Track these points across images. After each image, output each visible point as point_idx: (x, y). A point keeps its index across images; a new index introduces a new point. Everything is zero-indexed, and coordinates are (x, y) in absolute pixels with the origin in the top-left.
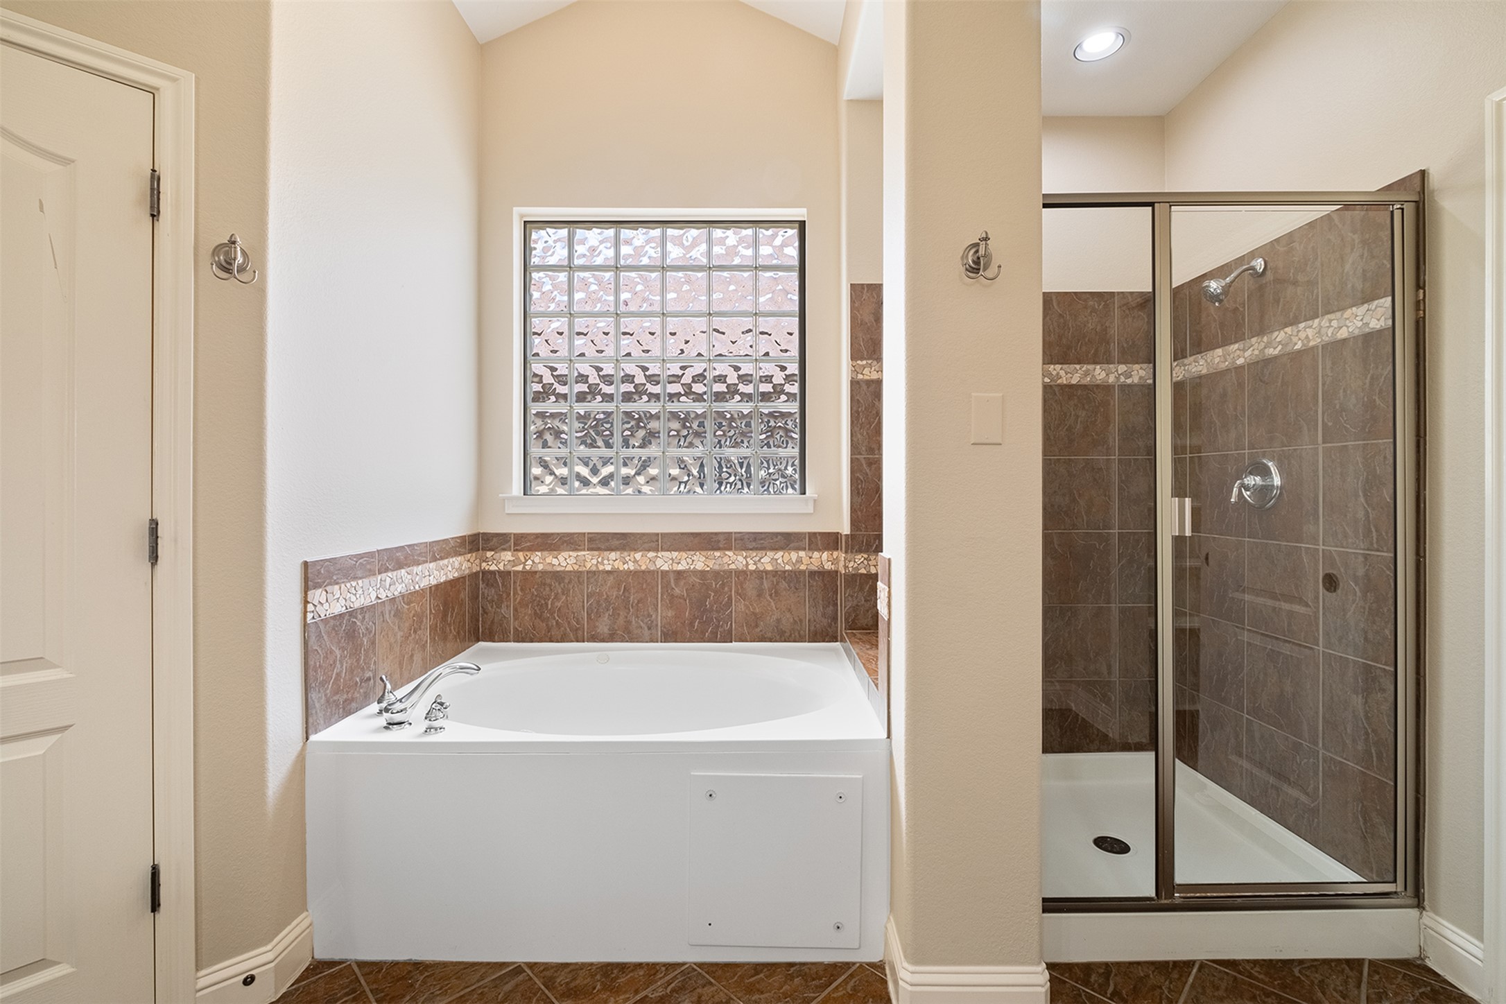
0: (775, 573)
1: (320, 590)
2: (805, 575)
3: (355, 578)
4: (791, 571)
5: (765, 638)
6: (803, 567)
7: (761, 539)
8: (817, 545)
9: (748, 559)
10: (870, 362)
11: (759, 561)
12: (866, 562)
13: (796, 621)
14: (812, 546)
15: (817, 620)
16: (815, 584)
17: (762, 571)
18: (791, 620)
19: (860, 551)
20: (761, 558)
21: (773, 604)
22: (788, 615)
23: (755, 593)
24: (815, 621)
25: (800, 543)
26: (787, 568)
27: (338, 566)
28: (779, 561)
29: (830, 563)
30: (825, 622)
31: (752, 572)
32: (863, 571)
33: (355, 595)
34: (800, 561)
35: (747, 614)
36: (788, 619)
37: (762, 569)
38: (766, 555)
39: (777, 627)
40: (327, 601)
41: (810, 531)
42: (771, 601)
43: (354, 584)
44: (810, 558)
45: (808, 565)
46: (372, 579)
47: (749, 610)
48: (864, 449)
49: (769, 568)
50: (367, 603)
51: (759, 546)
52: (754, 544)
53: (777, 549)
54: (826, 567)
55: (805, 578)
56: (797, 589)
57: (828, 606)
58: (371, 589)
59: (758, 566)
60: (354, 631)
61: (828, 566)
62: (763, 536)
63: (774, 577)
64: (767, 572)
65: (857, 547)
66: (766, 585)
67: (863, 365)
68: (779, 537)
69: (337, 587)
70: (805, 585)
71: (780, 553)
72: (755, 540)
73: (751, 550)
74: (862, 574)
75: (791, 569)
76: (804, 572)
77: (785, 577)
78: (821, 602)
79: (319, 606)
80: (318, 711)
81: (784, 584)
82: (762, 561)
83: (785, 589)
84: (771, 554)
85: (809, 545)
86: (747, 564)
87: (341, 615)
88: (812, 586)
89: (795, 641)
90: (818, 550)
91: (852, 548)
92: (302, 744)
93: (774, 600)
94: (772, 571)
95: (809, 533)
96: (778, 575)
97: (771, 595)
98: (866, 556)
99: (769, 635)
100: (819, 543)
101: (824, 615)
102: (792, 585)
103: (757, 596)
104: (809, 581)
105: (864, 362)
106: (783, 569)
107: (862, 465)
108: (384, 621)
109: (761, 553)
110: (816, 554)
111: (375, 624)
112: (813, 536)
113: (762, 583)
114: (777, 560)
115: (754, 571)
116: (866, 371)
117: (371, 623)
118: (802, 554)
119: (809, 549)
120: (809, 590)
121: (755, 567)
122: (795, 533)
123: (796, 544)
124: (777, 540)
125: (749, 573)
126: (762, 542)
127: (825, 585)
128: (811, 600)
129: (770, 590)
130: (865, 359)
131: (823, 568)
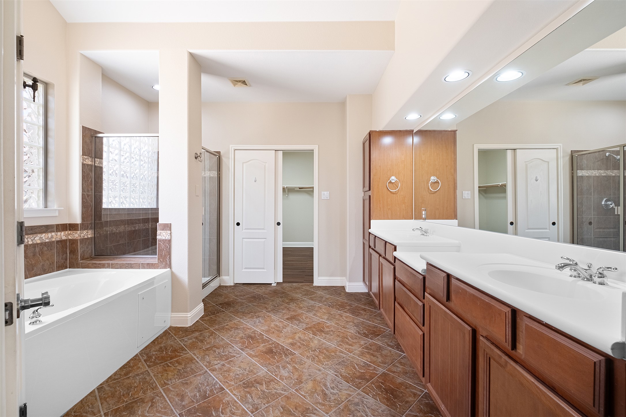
0: (41, 244)
2: (54, 243)
4: (49, 242)
5: (37, 274)
6: (54, 240)
7: (35, 229)
8: (59, 229)
9: (28, 239)
10: (88, 157)
11: (34, 239)
12: (87, 233)
13: (51, 264)
14: (58, 230)
15: (59, 261)
16: (58, 246)
17: (35, 244)
18: (49, 264)
19: (85, 229)
20: (35, 238)
21: (40, 258)
22: (47, 262)
23: (32, 254)
24: (58, 262)
25: (53, 229)
26: (47, 241)
28: (43, 238)
29: (64, 236)
30: (63, 261)
31: (30, 245)
32: (86, 237)
34: (52, 237)
35: (28, 265)
36: (47, 264)
37: (35, 243)
38: (37, 236)
39: (42, 268)
41: (56, 224)
42: (40, 257)
44: (57, 235)
45: (55, 238)
47: (29, 263)
48: (86, 190)
49: (39, 242)
51: (34, 232)
52: (31, 231)
53: (42, 233)
54: (63, 238)
55: (54, 244)
56: (51, 249)
57: (64, 255)
59: (33, 241)
61: (64, 238)
62: (36, 227)
63: (41, 245)
64: (37, 244)
65: (84, 228)
66: (37, 250)
67: (85, 158)
68: (43, 227)
70: (54, 247)
71: (44, 235)
72: (32, 229)
73: (30, 234)
74: (86, 238)
75: (48, 241)
76: (54, 241)
77: (46, 245)
78: (61, 253)
81: (45, 248)
82: (35, 239)
83: (46, 251)
84: (39, 235)
85: (56, 230)
86: (28, 241)
88: (58, 247)
89: (50, 273)
90: (60, 231)
91: (82, 229)
93: (41, 256)
94: (40, 243)
95: (56, 225)
96: (43, 244)
97: (39, 254)
98: (87, 231)
99: (39, 273)
100: (60, 229)
101: (62, 259)
102: (49, 248)
103: (33, 256)
104: (56, 245)
105: (86, 157)
106: (45, 242)
107: (85, 196)
109: (35, 236)
110: (59, 233)
112: (57, 225)
113: (35, 250)
114: (42, 238)
115: (31, 244)
116: (87, 160)
118: (53, 234)
119: (56, 232)
120: (56, 249)
121: (32, 242)
122: (50, 225)
123: (50, 230)
124: (42, 229)
125: (29, 245)
126: (35, 230)
127: (63, 246)
128: (57, 253)
129: (39, 252)
130: (87, 156)
131: (62, 239)
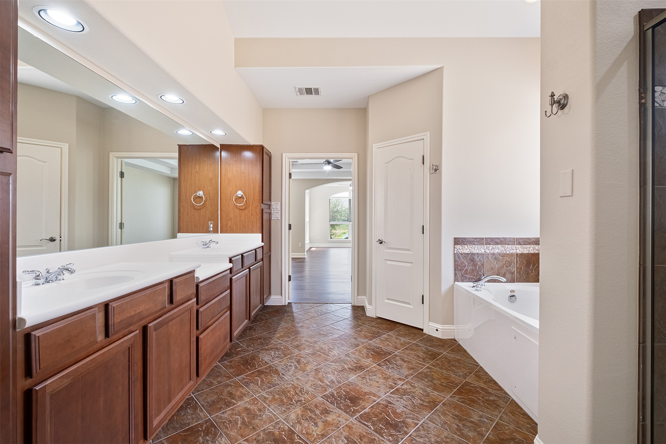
1: (460, 246)
3: (474, 244)
27: (467, 240)
33: (474, 249)
40: (462, 249)
43: (474, 246)
46: (482, 246)
50: (480, 252)
58: (482, 249)
60: (474, 259)
69: (466, 246)
79: (459, 249)
80: (459, 277)
87: (468, 254)
92: (453, 283)
108: (488, 259)
111: (484, 259)
117: (481, 259)
